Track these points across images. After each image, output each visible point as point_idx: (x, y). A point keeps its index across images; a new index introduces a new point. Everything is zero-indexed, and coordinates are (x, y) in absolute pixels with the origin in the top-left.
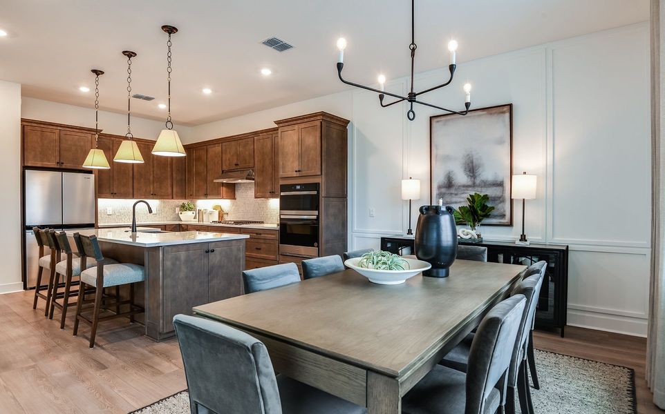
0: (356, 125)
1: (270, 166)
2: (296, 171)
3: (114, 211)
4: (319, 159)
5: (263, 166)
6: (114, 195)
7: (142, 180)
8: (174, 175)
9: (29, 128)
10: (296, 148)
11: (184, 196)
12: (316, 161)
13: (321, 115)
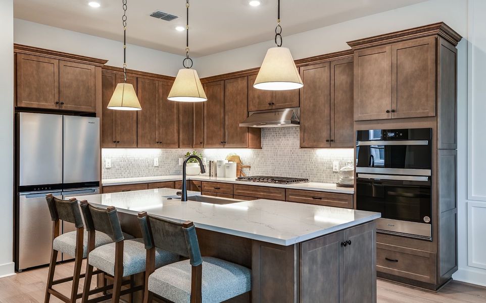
0: (473, 43)
1: (327, 106)
2: (388, 112)
3: (112, 163)
4: (433, 93)
5: (315, 106)
6: (117, 144)
7: (147, 124)
8: (181, 118)
9: (23, 56)
10: (387, 78)
11: (190, 144)
12: (427, 96)
13: (437, 27)
